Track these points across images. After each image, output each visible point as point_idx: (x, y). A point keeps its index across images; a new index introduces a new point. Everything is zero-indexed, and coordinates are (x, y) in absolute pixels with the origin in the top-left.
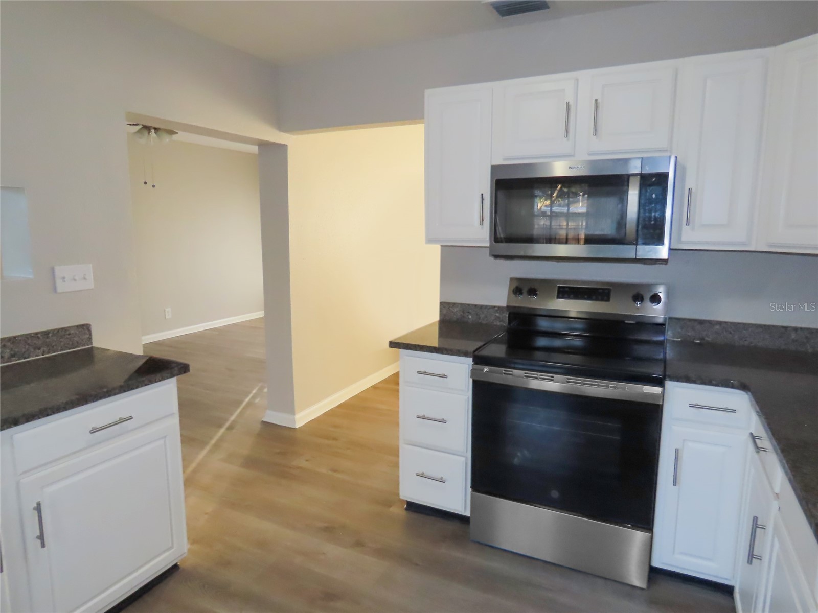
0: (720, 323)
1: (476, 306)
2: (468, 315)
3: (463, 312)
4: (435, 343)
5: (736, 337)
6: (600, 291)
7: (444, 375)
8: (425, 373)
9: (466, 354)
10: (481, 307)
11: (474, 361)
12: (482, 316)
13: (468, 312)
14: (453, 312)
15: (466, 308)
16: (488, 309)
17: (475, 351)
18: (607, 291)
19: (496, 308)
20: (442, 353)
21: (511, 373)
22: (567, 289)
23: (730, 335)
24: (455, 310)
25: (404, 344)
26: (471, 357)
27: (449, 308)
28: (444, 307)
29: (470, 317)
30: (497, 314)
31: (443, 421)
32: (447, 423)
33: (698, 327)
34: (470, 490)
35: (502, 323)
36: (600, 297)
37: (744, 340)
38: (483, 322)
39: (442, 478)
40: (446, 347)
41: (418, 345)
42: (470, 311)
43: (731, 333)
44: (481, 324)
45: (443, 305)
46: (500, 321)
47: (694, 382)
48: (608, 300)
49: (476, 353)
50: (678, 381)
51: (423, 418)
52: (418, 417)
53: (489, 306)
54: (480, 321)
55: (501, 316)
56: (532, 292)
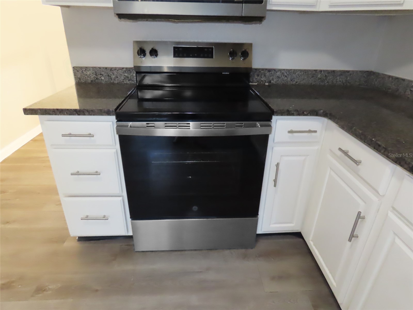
0: (280, 70)
1: (106, 68)
2: (100, 77)
3: (96, 75)
4: (75, 105)
5: (289, 79)
6: (206, 50)
7: (90, 135)
8: (70, 135)
9: (108, 113)
10: (111, 69)
11: (117, 119)
12: (113, 77)
13: (101, 74)
14: (87, 75)
15: (97, 71)
16: (118, 70)
17: (116, 110)
18: (210, 50)
19: (124, 69)
20: (84, 114)
21: (154, 125)
22: (181, 49)
23: (286, 78)
24: (88, 73)
25: (40, 109)
26: (113, 115)
27: (82, 72)
28: (78, 71)
29: (103, 78)
30: (126, 75)
31: (97, 173)
32: (101, 174)
33: (268, 74)
34: (129, 219)
35: (131, 82)
36: (206, 55)
37: (293, 80)
38: (115, 82)
39: (105, 216)
40: (88, 107)
41: (57, 109)
42: (103, 73)
43: (286, 76)
44: (113, 84)
45: (76, 70)
46: (129, 80)
47: (293, 115)
48: (212, 57)
49: (118, 111)
50: (282, 115)
51: (78, 174)
52: (72, 174)
53: (118, 68)
54: (112, 81)
55: (129, 76)
56: (154, 53)
